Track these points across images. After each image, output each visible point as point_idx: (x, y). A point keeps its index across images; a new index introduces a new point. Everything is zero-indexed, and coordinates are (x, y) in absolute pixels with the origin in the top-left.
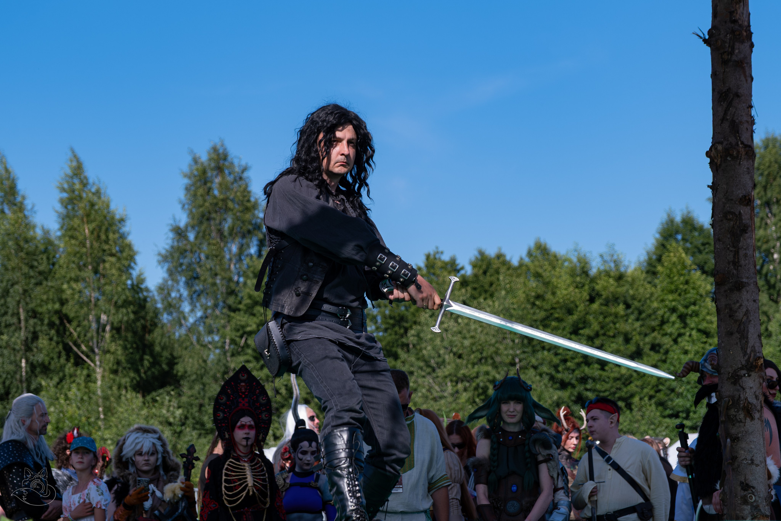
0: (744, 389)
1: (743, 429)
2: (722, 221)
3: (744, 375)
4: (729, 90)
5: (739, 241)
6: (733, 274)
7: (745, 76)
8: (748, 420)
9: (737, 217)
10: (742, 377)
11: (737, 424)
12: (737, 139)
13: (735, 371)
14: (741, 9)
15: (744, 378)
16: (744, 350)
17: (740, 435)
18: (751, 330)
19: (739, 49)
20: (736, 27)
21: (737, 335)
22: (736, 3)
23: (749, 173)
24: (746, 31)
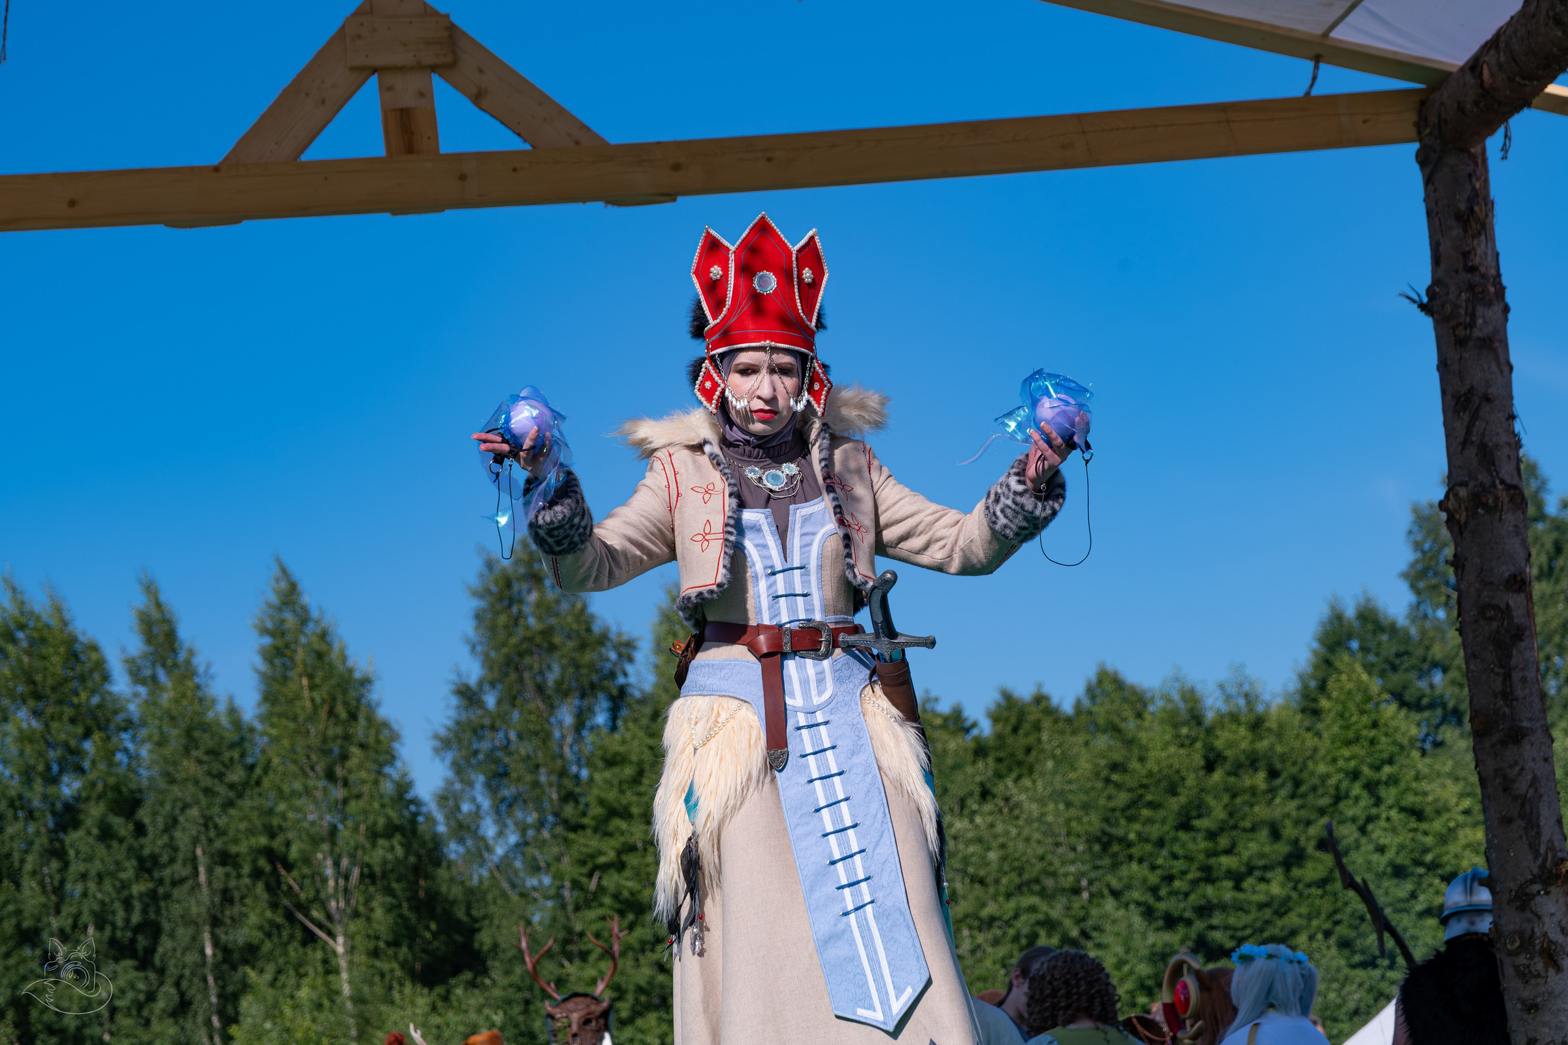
0: (1539, 917)
1: (1543, 989)
2: (1476, 621)
3: (1539, 892)
4: (1471, 390)
5: (1510, 656)
6: (1504, 714)
7: (1499, 364)
8: (1552, 971)
9: (1502, 613)
10: (1534, 896)
11: (1533, 981)
12: (1492, 475)
13: (1521, 886)
14: (1483, 246)
15: (1538, 899)
16: (1533, 848)
17: (1539, 1000)
18: (1544, 812)
19: (1483, 317)
20: (1477, 279)
21: (1519, 823)
22: (1474, 237)
23: (1518, 534)
24: (1494, 285)
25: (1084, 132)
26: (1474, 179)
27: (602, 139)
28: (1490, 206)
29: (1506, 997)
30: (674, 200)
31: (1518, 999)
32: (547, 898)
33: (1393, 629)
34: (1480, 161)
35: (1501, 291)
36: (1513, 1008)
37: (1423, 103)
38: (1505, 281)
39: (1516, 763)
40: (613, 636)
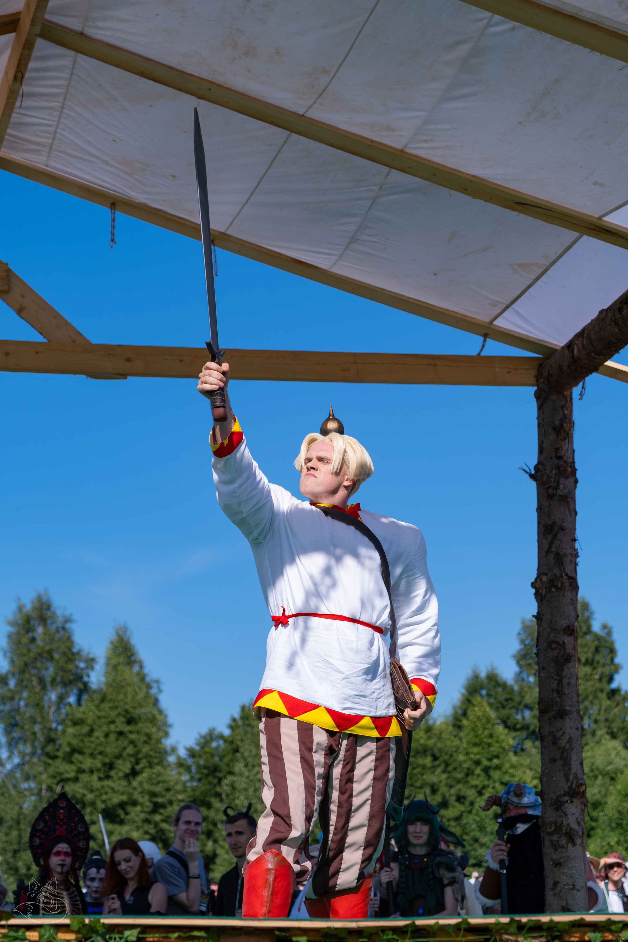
0: (566, 815)
1: (565, 855)
2: (546, 650)
3: (567, 801)
4: (554, 523)
5: (562, 670)
6: (557, 701)
7: (570, 511)
8: (570, 845)
9: (561, 646)
10: (564, 803)
11: (560, 850)
12: (561, 571)
13: (558, 797)
14: (566, 445)
15: (566, 805)
16: (567, 777)
17: (562, 860)
18: (574, 757)
19: (564, 484)
20: (562, 463)
21: (560, 762)
22: (562, 440)
23: (572, 604)
24: (571, 468)
25: (356, 363)
26: (564, 409)
27: (88, 341)
28: (572, 425)
29: (544, 858)
30: (126, 378)
31: (551, 859)
32: (33, 795)
33: (504, 686)
34: (568, 400)
35: (574, 471)
36: (548, 864)
37: (540, 365)
38: (577, 465)
39: (561, 729)
40: (84, 654)
